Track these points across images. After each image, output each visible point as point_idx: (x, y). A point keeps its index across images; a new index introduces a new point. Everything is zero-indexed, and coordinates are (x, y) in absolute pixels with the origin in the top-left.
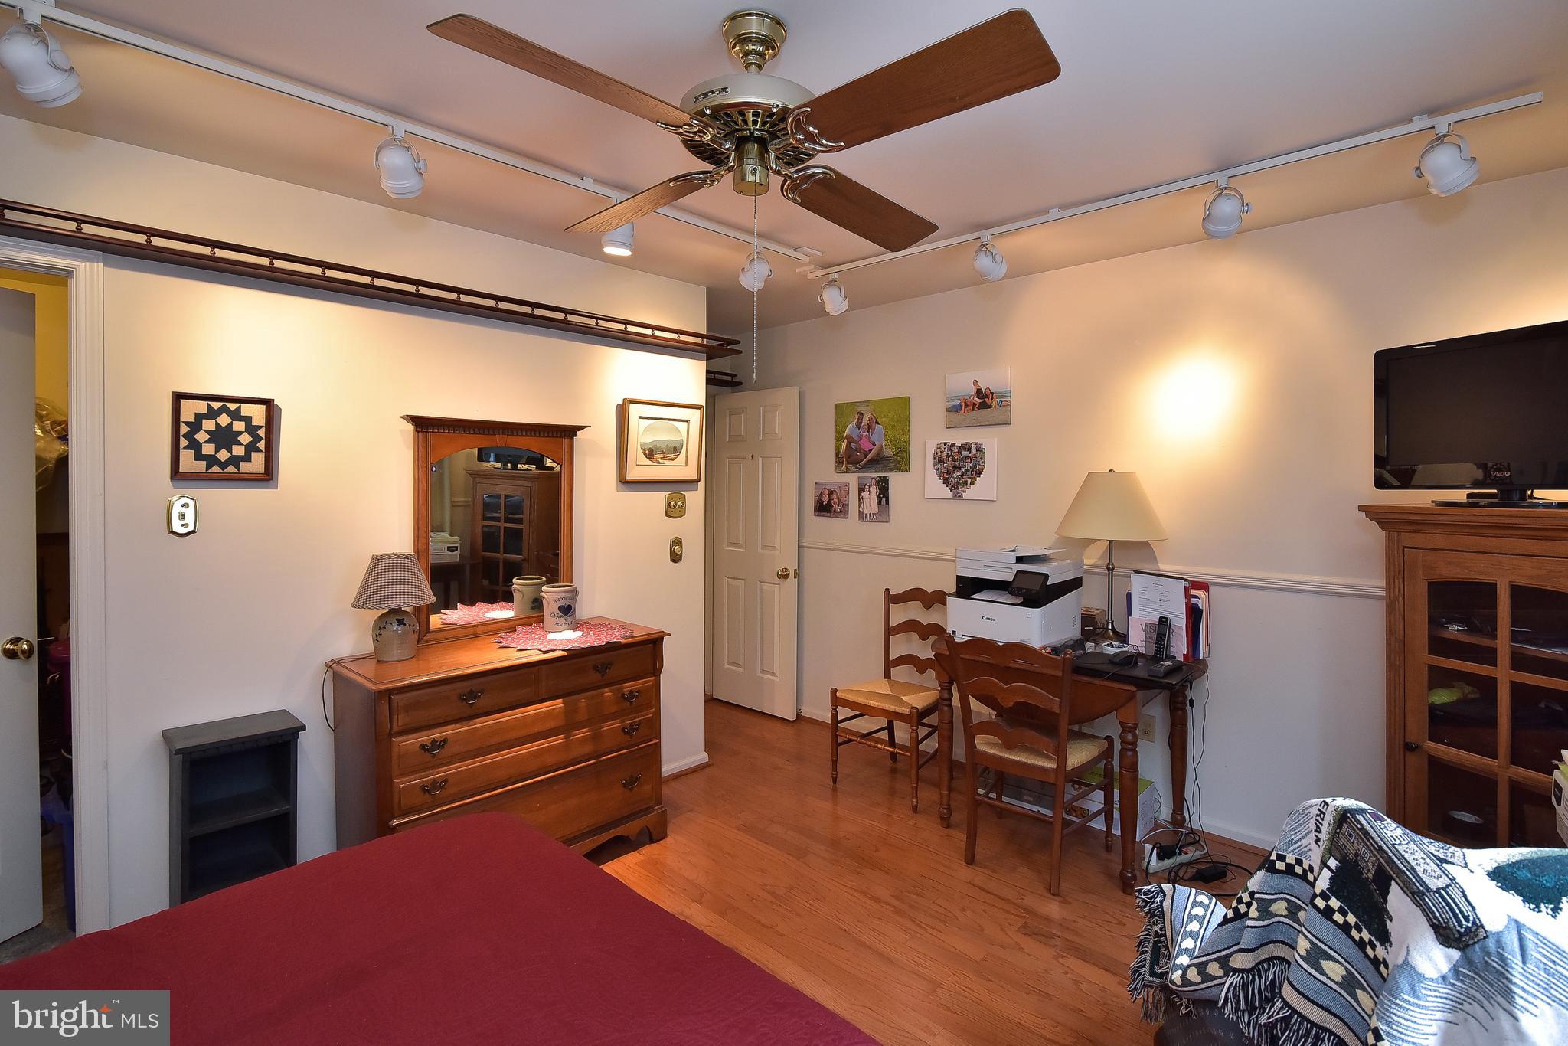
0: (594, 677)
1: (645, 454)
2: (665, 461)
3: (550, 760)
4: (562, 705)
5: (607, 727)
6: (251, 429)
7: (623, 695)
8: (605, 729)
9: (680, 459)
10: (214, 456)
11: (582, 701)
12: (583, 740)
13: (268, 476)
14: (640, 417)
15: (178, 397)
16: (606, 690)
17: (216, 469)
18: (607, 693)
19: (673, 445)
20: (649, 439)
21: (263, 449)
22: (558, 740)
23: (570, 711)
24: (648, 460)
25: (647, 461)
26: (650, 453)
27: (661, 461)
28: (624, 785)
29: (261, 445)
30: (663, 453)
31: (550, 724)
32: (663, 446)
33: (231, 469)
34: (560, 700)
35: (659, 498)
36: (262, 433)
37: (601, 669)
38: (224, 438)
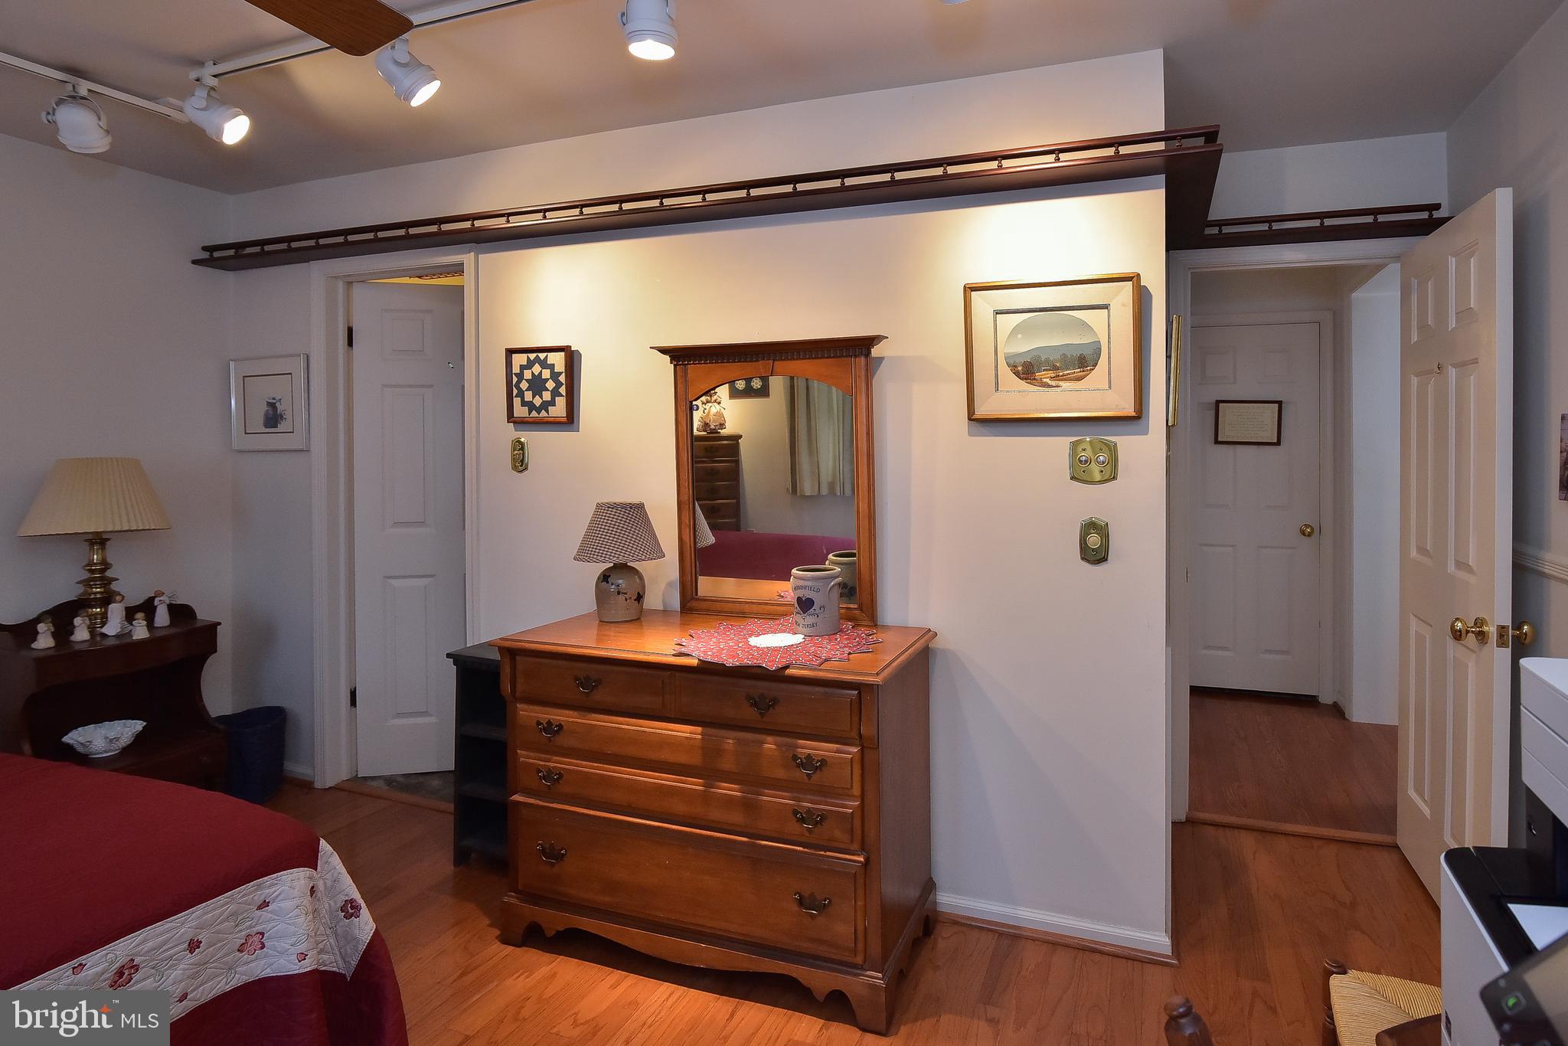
0: (750, 713)
1: (1017, 374)
2: (1061, 383)
3: (680, 808)
4: (699, 737)
5: (768, 798)
6: (555, 376)
7: (795, 757)
8: (765, 798)
9: (1097, 376)
10: (532, 402)
11: (730, 741)
12: (729, 801)
13: (570, 420)
14: (998, 312)
15: (510, 352)
16: (770, 739)
17: (534, 414)
18: (770, 745)
19: (1077, 353)
20: (1023, 346)
21: (564, 394)
22: (694, 784)
23: (710, 750)
24: (1023, 382)
25: (1023, 385)
26: (1027, 370)
27: (1053, 383)
28: (801, 902)
29: (563, 390)
30: (1055, 368)
31: (682, 758)
32: (1054, 357)
33: (543, 413)
34: (699, 729)
35: (1057, 448)
36: (562, 378)
37: (763, 704)
38: (537, 385)
